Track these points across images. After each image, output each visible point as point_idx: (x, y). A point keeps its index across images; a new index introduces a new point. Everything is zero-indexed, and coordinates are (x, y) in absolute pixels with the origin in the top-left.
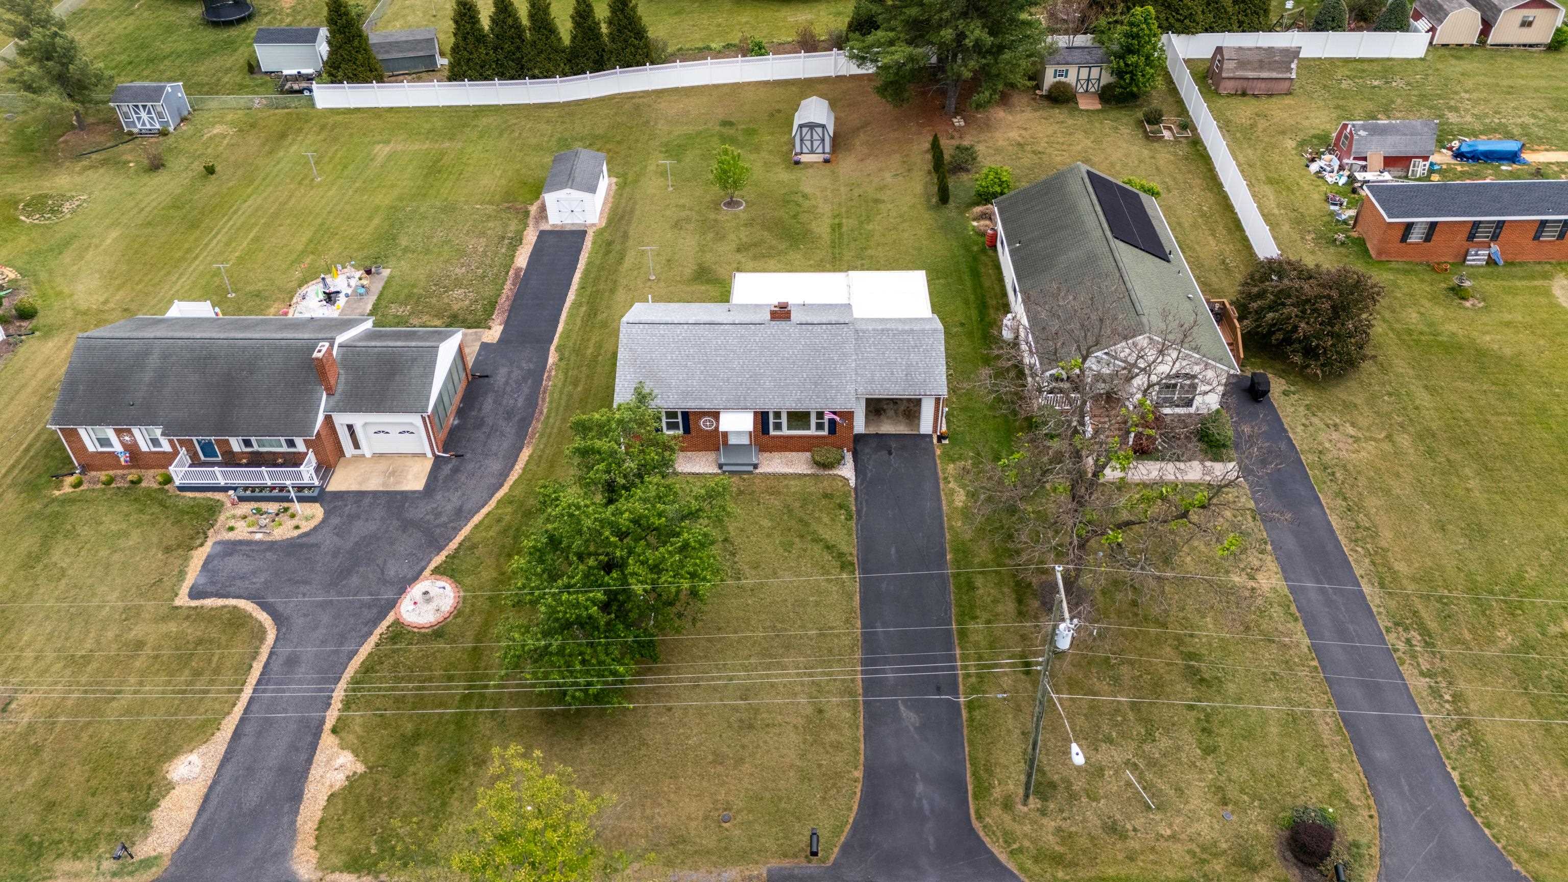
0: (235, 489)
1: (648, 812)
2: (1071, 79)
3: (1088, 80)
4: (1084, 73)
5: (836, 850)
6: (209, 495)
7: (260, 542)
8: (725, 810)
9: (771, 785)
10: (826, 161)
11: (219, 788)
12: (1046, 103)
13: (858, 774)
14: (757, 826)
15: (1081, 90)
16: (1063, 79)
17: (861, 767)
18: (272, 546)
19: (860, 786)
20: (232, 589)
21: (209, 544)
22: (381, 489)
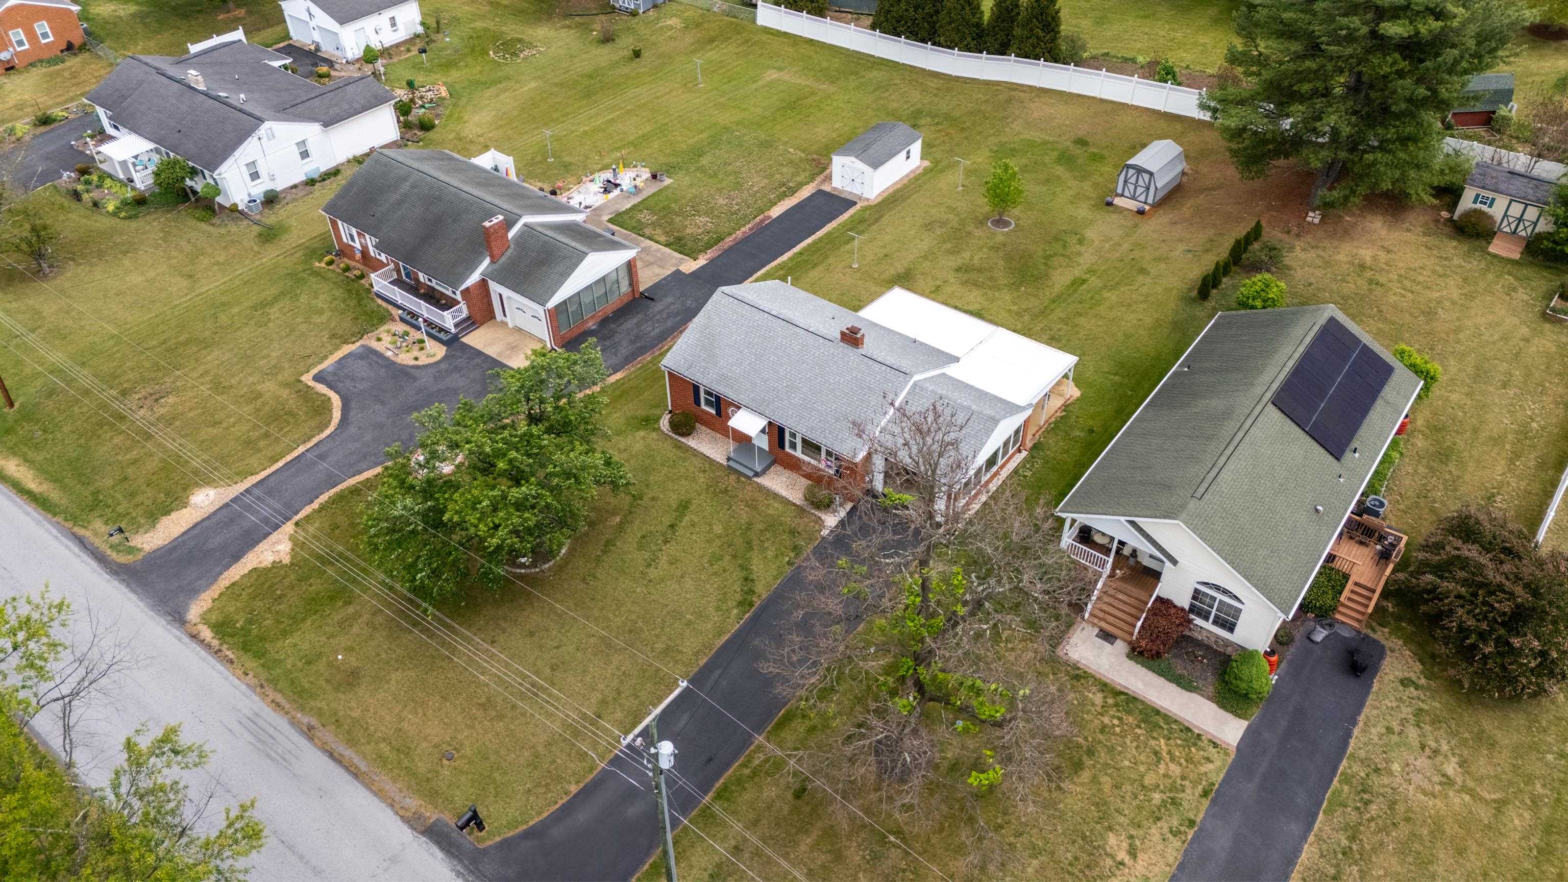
0: (404, 310)
1: (405, 713)
2: (1497, 211)
3: (1520, 220)
4: (1516, 210)
5: (498, 839)
6: (390, 307)
7: (387, 359)
8: (455, 749)
9: (503, 752)
10: (1141, 212)
11: (207, 523)
12: (1447, 230)
13: (574, 789)
14: (463, 779)
15: (1507, 229)
16: (1484, 208)
17: (582, 785)
18: (390, 364)
19: (566, 799)
20: (340, 385)
21: (358, 344)
22: (494, 356)
